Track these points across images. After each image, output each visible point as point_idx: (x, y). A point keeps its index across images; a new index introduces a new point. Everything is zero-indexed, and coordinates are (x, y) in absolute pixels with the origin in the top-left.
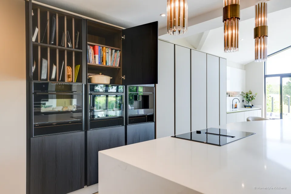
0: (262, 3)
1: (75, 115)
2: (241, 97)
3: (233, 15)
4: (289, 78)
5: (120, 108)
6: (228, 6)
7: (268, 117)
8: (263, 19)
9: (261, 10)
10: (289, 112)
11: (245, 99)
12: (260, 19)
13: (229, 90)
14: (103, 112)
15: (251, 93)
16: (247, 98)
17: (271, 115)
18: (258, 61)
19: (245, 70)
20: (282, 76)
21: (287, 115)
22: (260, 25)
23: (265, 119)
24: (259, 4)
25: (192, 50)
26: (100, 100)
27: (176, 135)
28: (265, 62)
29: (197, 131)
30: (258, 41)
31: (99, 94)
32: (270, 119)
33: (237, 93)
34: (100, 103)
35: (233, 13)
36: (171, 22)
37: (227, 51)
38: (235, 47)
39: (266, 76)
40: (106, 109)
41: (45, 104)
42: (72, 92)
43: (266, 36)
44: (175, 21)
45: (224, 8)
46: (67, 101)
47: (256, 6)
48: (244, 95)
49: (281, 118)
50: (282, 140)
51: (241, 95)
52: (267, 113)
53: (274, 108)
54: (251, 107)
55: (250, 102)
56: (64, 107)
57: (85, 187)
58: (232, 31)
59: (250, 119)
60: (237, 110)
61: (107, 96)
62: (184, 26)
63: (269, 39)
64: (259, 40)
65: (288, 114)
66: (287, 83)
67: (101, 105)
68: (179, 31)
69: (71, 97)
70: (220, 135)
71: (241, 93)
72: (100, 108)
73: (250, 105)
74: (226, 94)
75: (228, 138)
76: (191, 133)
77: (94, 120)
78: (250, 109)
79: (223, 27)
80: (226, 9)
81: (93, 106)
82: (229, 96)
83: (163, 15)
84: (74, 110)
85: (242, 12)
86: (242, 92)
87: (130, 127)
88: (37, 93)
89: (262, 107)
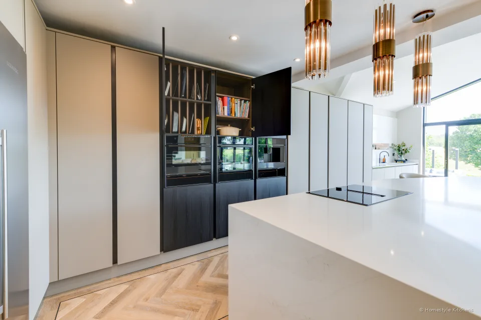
0: (424, 36)
1: (203, 167)
2: (391, 149)
3: (385, 53)
4: (457, 127)
5: (248, 161)
6: (379, 42)
7: (427, 174)
8: (425, 54)
9: (423, 44)
10: (457, 168)
11: (396, 152)
12: (421, 55)
13: (375, 141)
14: (230, 165)
15: (404, 145)
16: (399, 150)
17: (431, 172)
18: (417, 106)
19: (397, 118)
20: (448, 124)
21: (453, 171)
22: (421, 63)
23: (424, 176)
24: (420, 37)
25: (330, 97)
26: (228, 153)
27: (310, 191)
28: (424, 108)
29: (337, 188)
30: (418, 83)
31: (226, 146)
32: (430, 176)
33: (386, 145)
34: (227, 156)
35: (385, 51)
36: (310, 66)
37: (378, 96)
38: (388, 90)
39: (424, 125)
40: (234, 162)
41: (175, 156)
42: (200, 144)
43: (430, 75)
44: (314, 65)
45: (374, 45)
46: (195, 153)
47: (416, 39)
48: (395, 148)
49: (446, 175)
50: (446, 202)
51: (391, 147)
52: (426, 169)
53: (435, 163)
54: (404, 162)
55: (403, 156)
56: (192, 160)
57: (214, 239)
58: (385, 72)
59: (404, 176)
60: (386, 165)
61: (235, 149)
62: (325, 69)
63: (433, 79)
64: (420, 80)
65: (455, 170)
66: (454, 133)
67: (228, 158)
68: (320, 75)
69: (199, 149)
70: (363, 193)
71: (390, 145)
72: (227, 161)
73: (403, 159)
74: (371, 146)
75: (373, 196)
76: (328, 190)
77: (222, 173)
78: (403, 164)
79: (373, 68)
80: (376, 47)
81: (222, 158)
82: (376, 149)
83: (298, 60)
84: (202, 162)
85: (398, 49)
86: (393, 144)
87: (259, 181)
88: (170, 146)
89: (420, 162)
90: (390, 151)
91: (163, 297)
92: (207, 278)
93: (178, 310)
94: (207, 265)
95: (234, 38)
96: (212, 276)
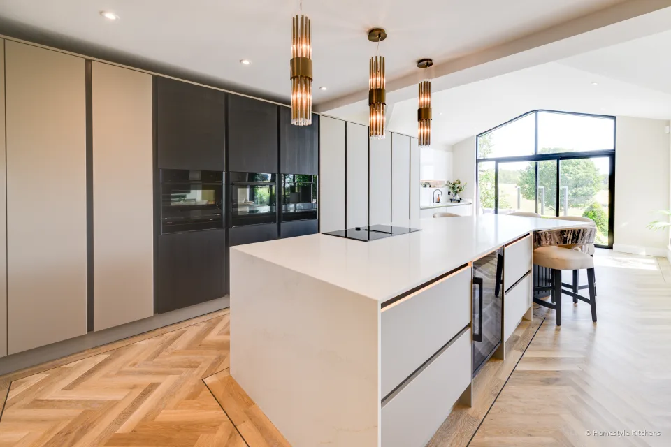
2: (446, 187)
5: (271, 205)
8: (426, 99)
11: (451, 190)
12: (423, 100)
15: (460, 183)
16: (454, 188)
33: (441, 182)
39: (478, 161)
48: (451, 185)
51: (446, 185)
54: (458, 201)
55: (457, 195)
60: (441, 204)
71: (446, 183)
73: (458, 198)
78: (456, 203)
82: (430, 187)
86: (448, 182)
87: (284, 224)
89: (473, 201)
90: (445, 190)
91: (155, 360)
92: (213, 336)
93: (173, 369)
94: (215, 325)
95: (246, 62)
96: (219, 334)
